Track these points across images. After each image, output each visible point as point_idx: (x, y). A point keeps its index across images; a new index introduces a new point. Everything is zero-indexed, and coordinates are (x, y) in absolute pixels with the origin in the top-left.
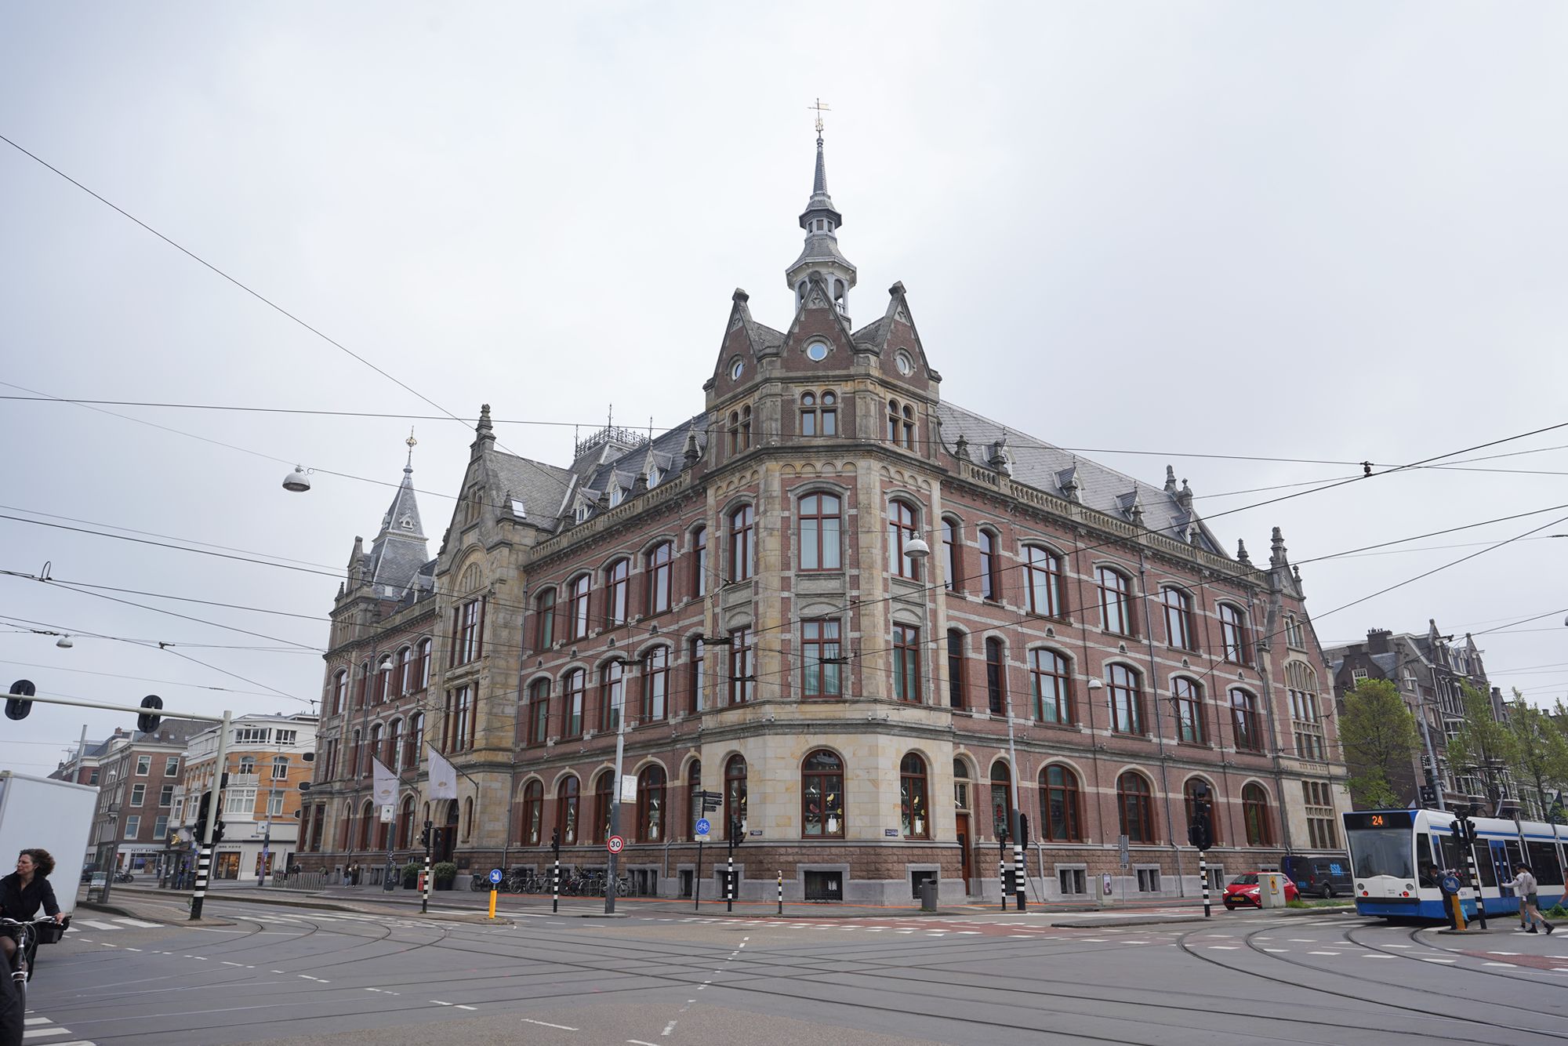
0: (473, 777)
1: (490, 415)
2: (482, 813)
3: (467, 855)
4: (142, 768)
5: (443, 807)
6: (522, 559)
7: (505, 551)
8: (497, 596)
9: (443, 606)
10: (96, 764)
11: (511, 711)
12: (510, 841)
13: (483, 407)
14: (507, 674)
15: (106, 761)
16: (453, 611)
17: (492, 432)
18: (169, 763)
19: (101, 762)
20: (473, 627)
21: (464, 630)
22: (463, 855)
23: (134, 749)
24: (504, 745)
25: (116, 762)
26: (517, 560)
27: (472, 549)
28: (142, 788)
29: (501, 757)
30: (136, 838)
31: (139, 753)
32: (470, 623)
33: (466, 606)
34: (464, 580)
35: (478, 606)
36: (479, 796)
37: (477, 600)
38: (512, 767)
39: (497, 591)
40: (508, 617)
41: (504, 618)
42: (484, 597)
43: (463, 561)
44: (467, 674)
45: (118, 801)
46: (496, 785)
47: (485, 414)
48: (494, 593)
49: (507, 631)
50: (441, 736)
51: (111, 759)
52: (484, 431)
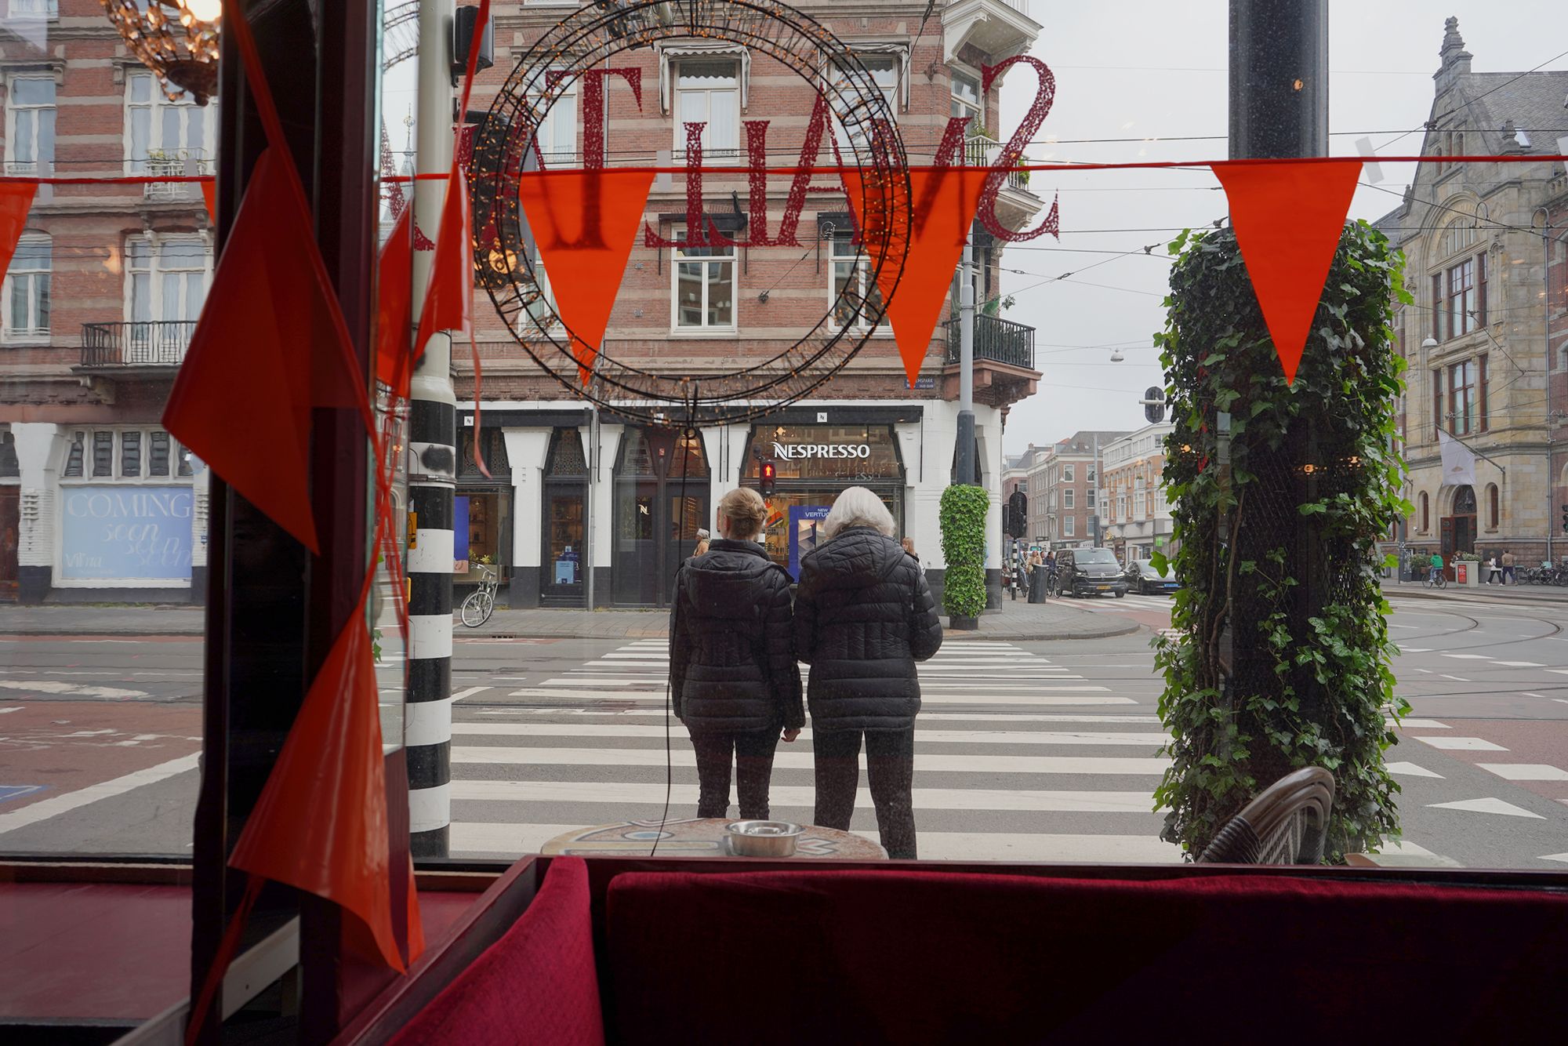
0: (1495, 460)
1: (1458, 29)
2: (1514, 500)
3: (1496, 546)
4: (1068, 476)
5: (1447, 496)
6: (1537, 198)
7: (1513, 192)
8: (1506, 249)
9: (1416, 275)
10: (1024, 475)
11: (1539, 383)
12: (1554, 531)
13: (1448, 22)
14: (1530, 341)
15: (1033, 471)
16: (1430, 281)
17: (1464, 50)
18: (1089, 470)
19: (1029, 473)
20: (1464, 293)
21: (1451, 297)
22: (1490, 546)
23: (1059, 459)
24: (1534, 421)
25: (1043, 472)
26: (1529, 200)
27: (1454, 200)
28: (1071, 493)
29: (1531, 437)
30: (1073, 535)
31: (1064, 462)
32: (1459, 288)
33: (1450, 271)
34: (1444, 240)
35: (1472, 268)
36: (1508, 480)
37: (1470, 260)
38: (1549, 447)
39: (1506, 243)
40: (1525, 271)
41: (1519, 275)
42: (1481, 256)
43: (1439, 219)
44: (1467, 347)
45: (1053, 503)
46: (1527, 469)
47: (1450, 30)
48: (1502, 247)
49: (1525, 289)
50: (1432, 419)
51: (1038, 470)
52: (1454, 52)
